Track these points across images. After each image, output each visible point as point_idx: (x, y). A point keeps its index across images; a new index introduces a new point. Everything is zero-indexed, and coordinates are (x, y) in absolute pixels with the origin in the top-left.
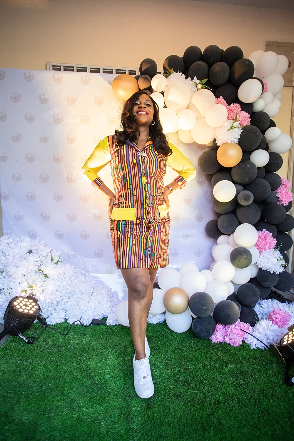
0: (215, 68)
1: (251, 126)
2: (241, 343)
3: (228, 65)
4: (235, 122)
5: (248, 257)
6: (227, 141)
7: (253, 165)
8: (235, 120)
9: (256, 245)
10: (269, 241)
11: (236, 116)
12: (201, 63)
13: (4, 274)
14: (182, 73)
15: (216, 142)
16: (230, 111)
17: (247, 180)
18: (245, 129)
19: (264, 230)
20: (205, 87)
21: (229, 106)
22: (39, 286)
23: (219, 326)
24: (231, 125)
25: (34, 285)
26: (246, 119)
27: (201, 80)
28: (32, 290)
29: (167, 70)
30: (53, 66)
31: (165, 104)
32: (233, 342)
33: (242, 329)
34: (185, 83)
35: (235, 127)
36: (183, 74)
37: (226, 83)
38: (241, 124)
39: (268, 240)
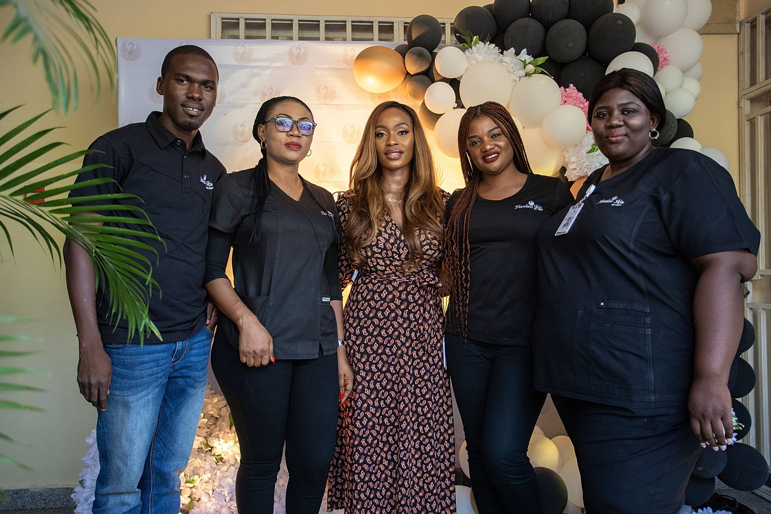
3: (584, 25)
6: (586, 173)
12: (529, 21)
14: (494, 44)
20: (541, 71)
22: (207, 479)
27: (534, 57)
28: (193, 489)
37: (581, 56)
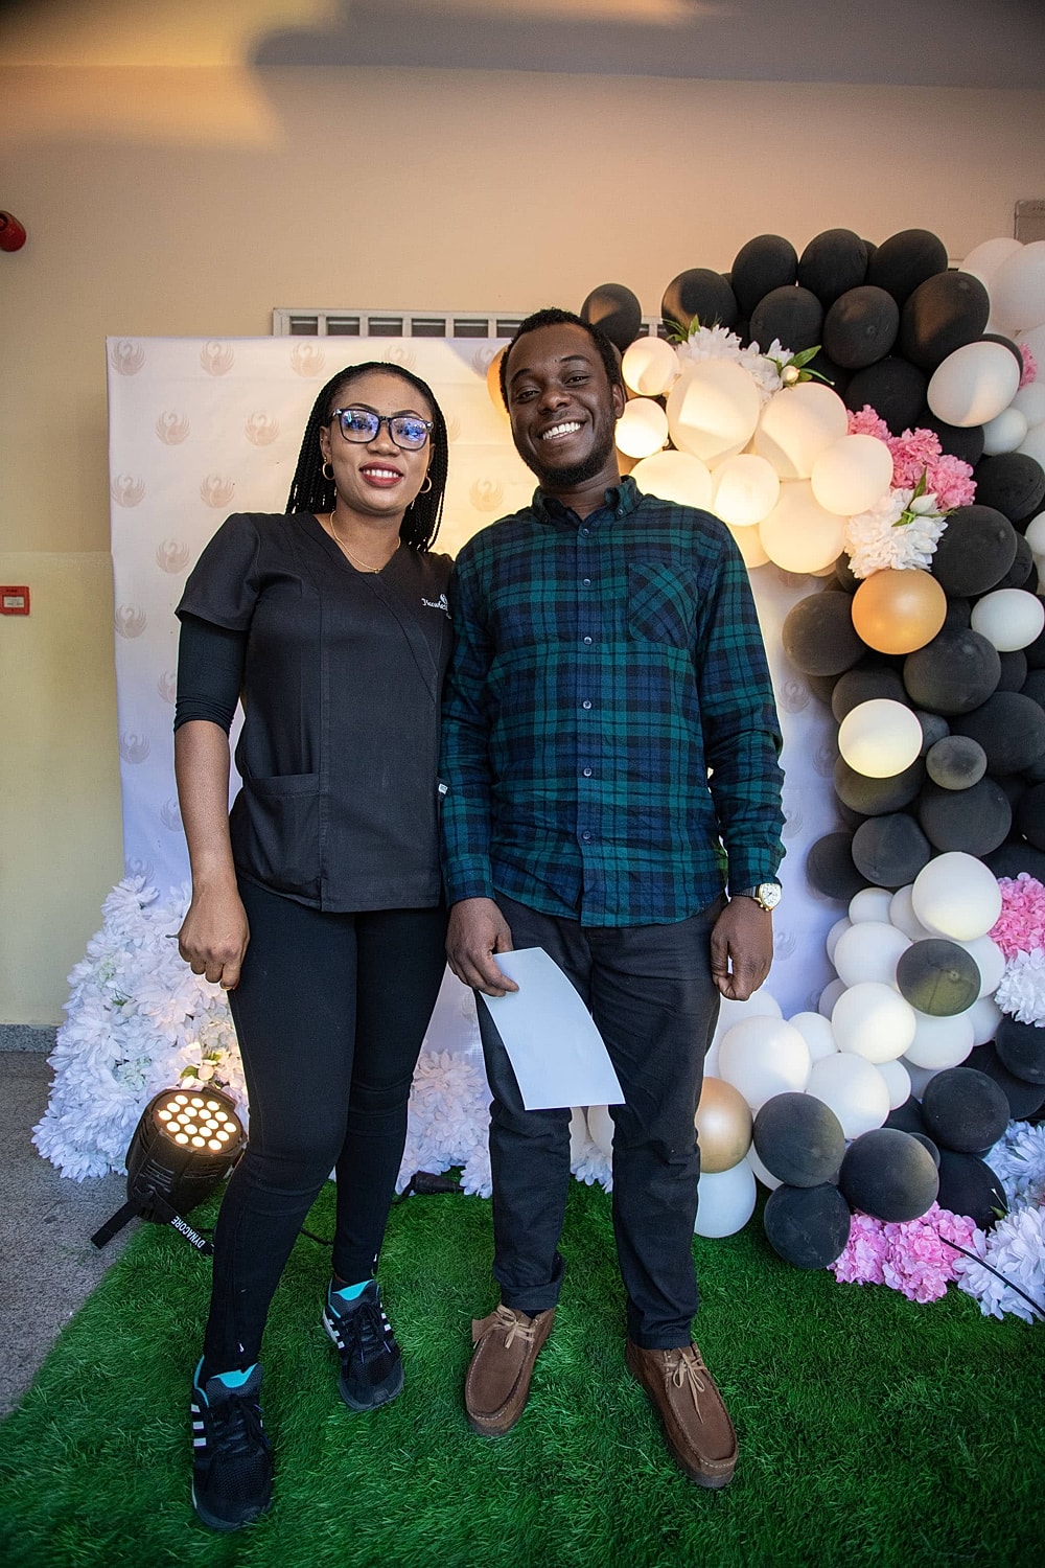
0: (846, 310)
1: (979, 507)
2: (943, 1291)
3: (893, 295)
4: (920, 495)
5: (966, 978)
6: (889, 562)
7: (982, 644)
8: (919, 488)
9: (996, 933)
10: (1042, 916)
11: (924, 476)
12: (796, 290)
13: (126, 1009)
14: (727, 329)
15: (849, 567)
16: (900, 455)
17: (963, 699)
18: (955, 519)
19: (1023, 876)
20: (811, 377)
21: (897, 438)
23: (863, 1223)
24: (903, 507)
25: (224, 1050)
26: (959, 482)
27: (796, 350)
28: (217, 1068)
29: (675, 320)
30: (292, 318)
31: (669, 437)
32: (912, 1285)
33: (947, 1238)
34: (740, 364)
35: (919, 512)
36: (731, 331)
37: (887, 355)
38: (940, 503)
39: (1039, 913)
